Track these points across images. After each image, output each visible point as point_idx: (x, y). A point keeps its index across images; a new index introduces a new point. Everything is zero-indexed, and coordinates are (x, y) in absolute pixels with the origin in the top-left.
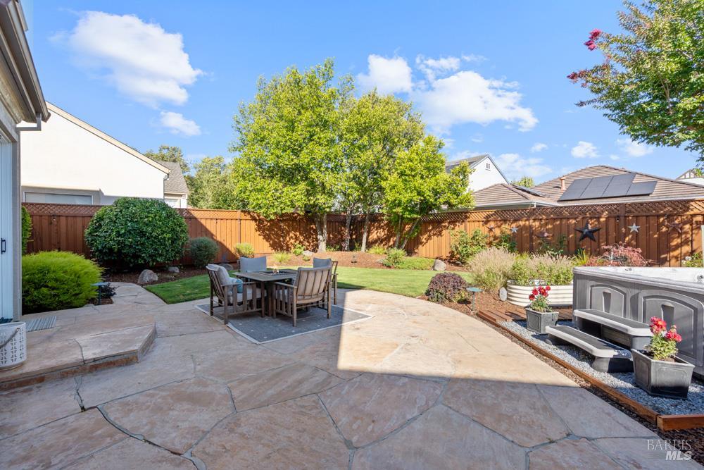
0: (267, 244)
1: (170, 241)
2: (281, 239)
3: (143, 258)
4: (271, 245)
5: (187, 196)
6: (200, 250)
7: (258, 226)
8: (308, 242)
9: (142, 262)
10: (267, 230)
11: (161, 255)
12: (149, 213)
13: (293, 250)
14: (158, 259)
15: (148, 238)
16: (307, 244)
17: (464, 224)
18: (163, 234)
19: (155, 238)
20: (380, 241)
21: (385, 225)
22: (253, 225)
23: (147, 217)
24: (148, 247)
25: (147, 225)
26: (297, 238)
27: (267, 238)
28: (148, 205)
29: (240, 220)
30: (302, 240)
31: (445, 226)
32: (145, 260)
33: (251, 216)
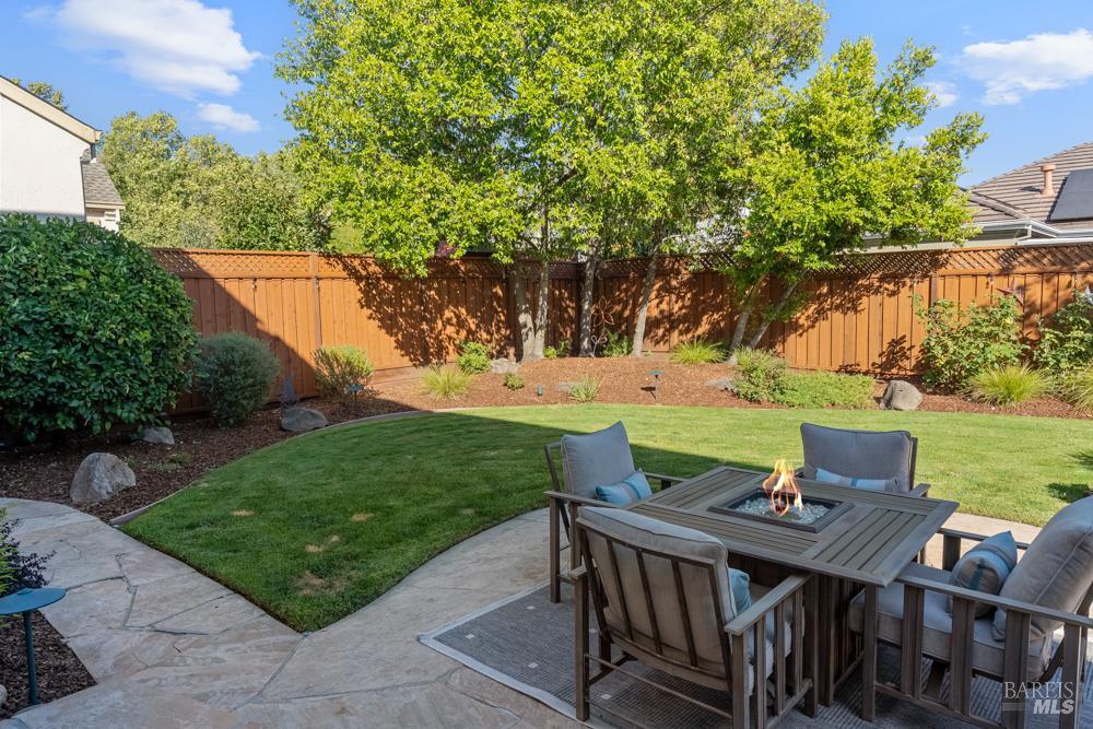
0: (389, 342)
1: (149, 353)
2: (425, 326)
3: (72, 412)
4: (400, 345)
5: (117, 213)
6: (228, 372)
7: (366, 292)
8: (489, 333)
9: (71, 426)
10: (390, 304)
11: (128, 399)
12: (74, 264)
13: (452, 356)
14: (119, 412)
15: (85, 348)
16: (485, 336)
17: (927, 281)
18: (127, 331)
19: (107, 347)
20: (669, 322)
21: (683, 284)
22: (352, 290)
23: (73, 278)
24: (86, 378)
25: (73, 304)
26: (461, 324)
27: (389, 324)
28: (66, 238)
29: (318, 279)
30: (473, 327)
31: (868, 288)
32: (79, 420)
33: (346, 267)
